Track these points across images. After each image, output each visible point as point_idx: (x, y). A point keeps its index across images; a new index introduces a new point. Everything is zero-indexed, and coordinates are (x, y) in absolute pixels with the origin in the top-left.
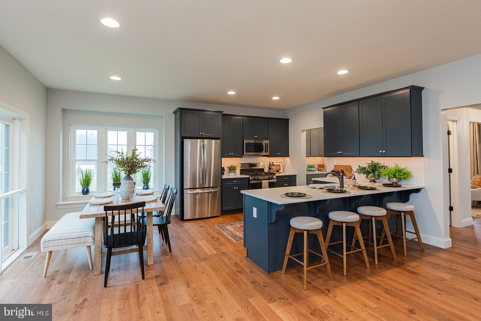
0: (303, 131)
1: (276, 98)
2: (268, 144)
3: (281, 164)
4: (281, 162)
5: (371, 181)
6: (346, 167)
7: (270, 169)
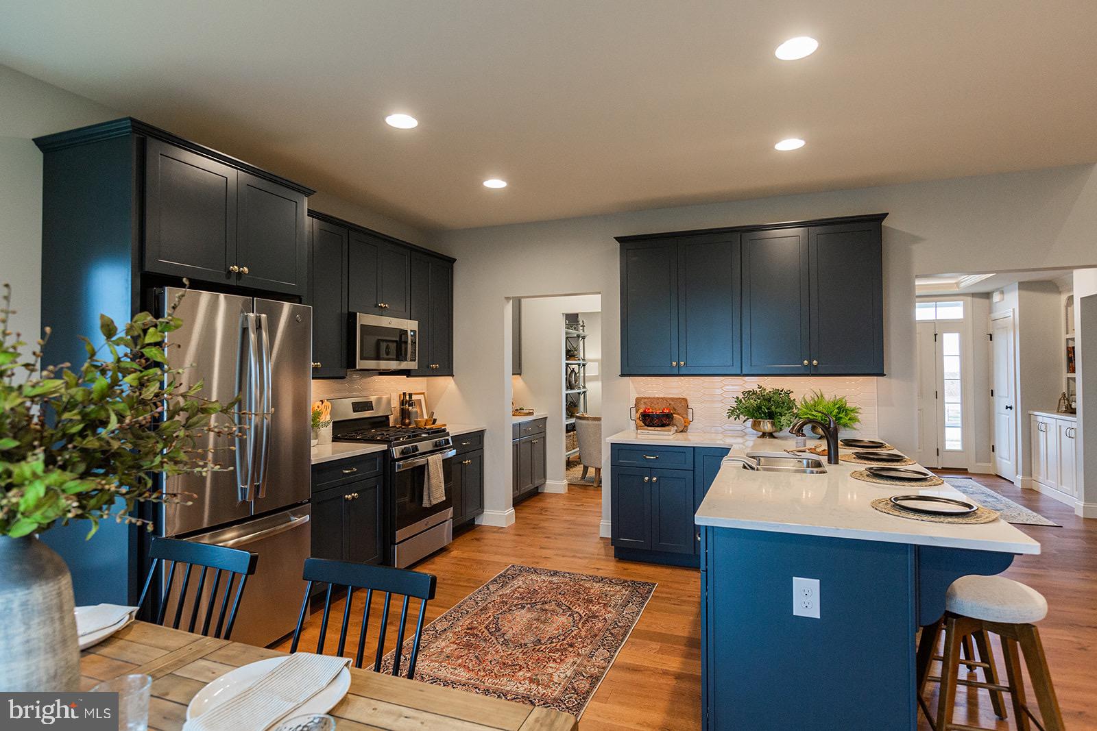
0: (508, 299)
1: (495, 183)
2: (414, 332)
3: (421, 397)
4: (423, 393)
5: (764, 435)
6: (673, 403)
7: (405, 414)
